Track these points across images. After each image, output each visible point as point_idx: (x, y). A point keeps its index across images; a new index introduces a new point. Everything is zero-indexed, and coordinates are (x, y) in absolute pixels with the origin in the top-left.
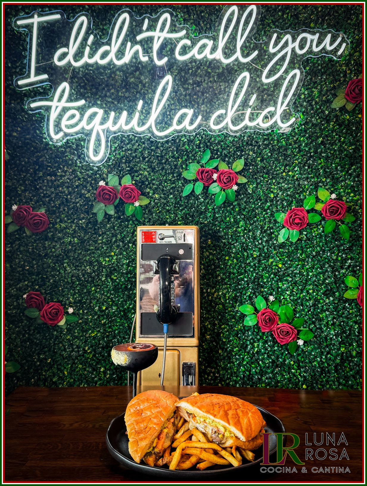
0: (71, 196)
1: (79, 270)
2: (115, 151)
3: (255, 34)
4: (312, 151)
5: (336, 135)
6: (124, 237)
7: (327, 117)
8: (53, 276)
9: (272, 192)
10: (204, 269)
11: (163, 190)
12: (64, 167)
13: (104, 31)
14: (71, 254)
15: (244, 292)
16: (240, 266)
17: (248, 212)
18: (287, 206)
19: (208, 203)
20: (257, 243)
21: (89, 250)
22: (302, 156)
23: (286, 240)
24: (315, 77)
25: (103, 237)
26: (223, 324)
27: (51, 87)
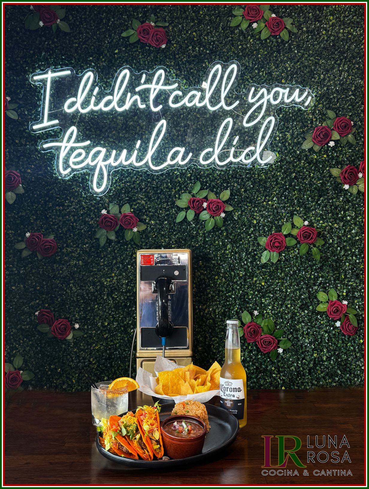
0: (76, 223)
1: (83, 290)
2: (115, 183)
3: (236, 87)
4: (287, 184)
5: (307, 171)
6: (124, 259)
7: (298, 156)
8: (61, 295)
9: (255, 219)
10: (196, 287)
11: (158, 217)
12: (71, 198)
13: (108, 84)
14: (77, 275)
15: (232, 308)
16: (228, 285)
17: (235, 236)
18: (268, 231)
19: (199, 228)
20: (243, 264)
21: (92, 271)
22: (279, 188)
23: (268, 261)
24: (287, 123)
25: (104, 260)
26: (214, 337)
27: (61, 130)
